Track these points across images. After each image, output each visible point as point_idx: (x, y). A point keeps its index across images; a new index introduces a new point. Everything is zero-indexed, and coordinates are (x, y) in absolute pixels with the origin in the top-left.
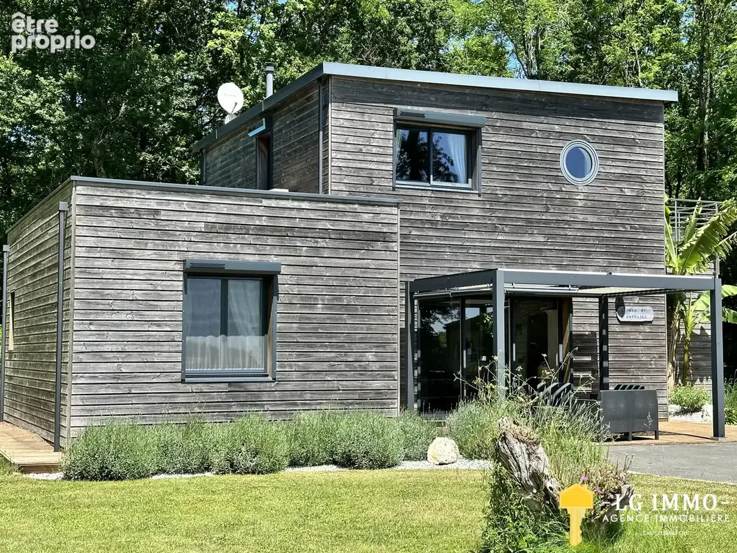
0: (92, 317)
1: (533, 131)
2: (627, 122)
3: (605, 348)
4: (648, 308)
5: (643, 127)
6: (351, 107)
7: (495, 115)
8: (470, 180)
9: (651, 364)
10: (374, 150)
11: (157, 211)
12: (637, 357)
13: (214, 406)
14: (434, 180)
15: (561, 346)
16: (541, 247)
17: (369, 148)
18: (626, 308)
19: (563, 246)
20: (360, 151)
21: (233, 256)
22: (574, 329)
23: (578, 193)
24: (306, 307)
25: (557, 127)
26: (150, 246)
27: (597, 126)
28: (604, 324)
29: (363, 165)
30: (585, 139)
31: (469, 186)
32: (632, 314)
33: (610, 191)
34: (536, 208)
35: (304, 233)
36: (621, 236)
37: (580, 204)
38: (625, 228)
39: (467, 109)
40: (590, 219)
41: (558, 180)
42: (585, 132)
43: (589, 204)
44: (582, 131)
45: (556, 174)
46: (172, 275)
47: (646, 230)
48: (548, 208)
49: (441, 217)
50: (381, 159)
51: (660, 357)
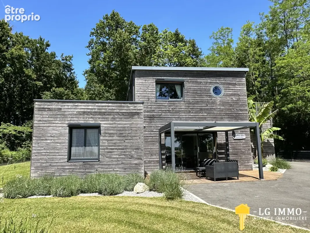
0: (39, 142)
1: (201, 82)
2: (233, 78)
3: (228, 147)
4: (244, 134)
5: (238, 79)
6: (142, 78)
7: (188, 78)
8: (182, 98)
9: (245, 152)
10: (149, 90)
11: (61, 109)
12: (240, 150)
13: (78, 169)
14: (170, 98)
15: (214, 147)
16: (205, 117)
17: (148, 90)
18: (236, 135)
19: (213, 116)
20: (145, 91)
21: (85, 122)
22: (218, 142)
23: (217, 100)
24: (110, 137)
25: (209, 81)
26: (58, 119)
27: (222, 80)
28: (227, 140)
29: (146, 95)
30: (219, 84)
31: (182, 99)
32: (238, 136)
33: (228, 99)
34: (203, 105)
35: (109, 114)
36: (233, 112)
37: (218, 103)
38: (234, 110)
39: (179, 77)
40: (222, 107)
41: (210, 96)
42: (219, 82)
43: (221, 103)
44: (218, 81)
45: (209, 94)
46: (65, 128)
47: (241, 110)
48: (207, 105)
49: (172, 109)
50: (152, 93)
51: (249, 150)
